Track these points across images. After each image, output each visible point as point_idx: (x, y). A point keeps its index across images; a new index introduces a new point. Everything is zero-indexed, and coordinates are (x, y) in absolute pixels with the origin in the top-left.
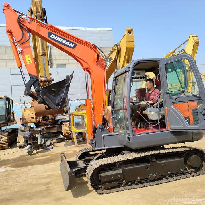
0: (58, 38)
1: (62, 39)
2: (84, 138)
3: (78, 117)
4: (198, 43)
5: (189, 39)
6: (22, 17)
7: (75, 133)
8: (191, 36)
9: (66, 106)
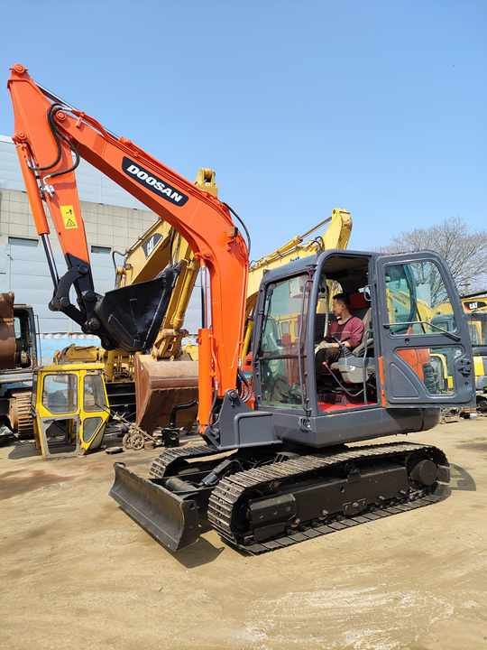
0: (146, 175)
1: (155, 181)
2: (69, 436)
3: (59, 378)
4: (349, 227)
5: (334, 216)
6: (61, 109)
7: (46, 422)
8: (338, 210)
9: (26, 349)
